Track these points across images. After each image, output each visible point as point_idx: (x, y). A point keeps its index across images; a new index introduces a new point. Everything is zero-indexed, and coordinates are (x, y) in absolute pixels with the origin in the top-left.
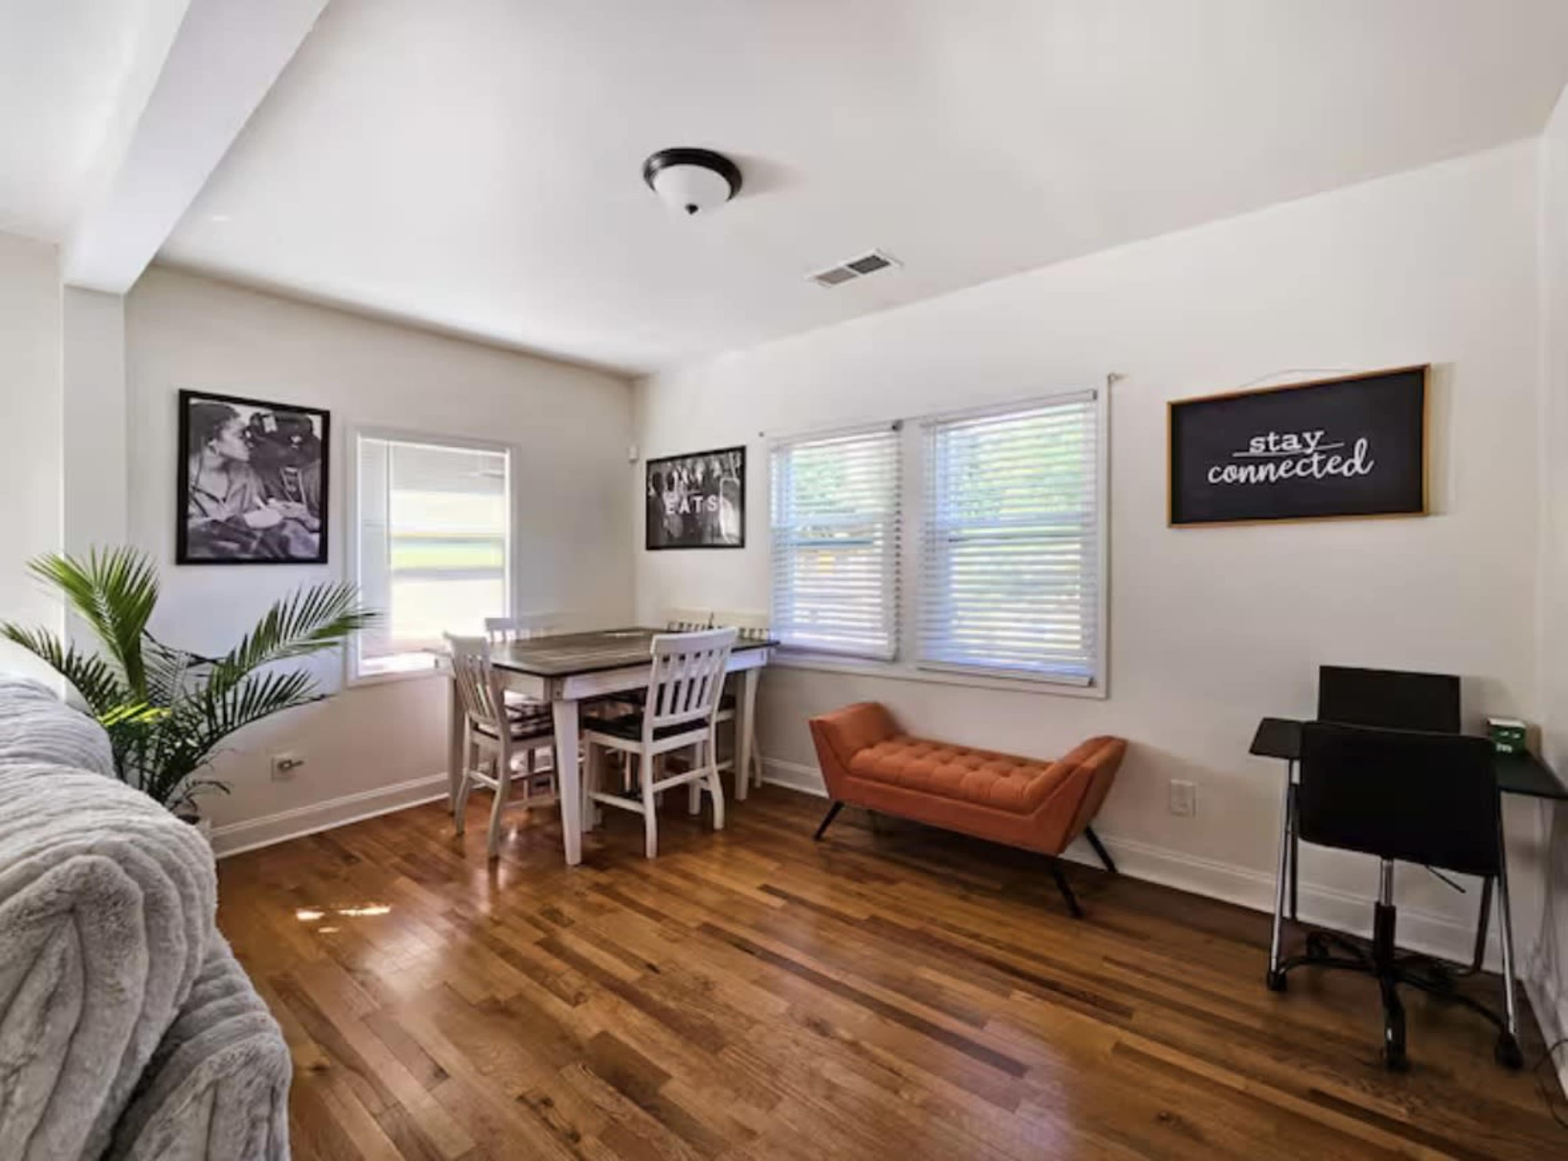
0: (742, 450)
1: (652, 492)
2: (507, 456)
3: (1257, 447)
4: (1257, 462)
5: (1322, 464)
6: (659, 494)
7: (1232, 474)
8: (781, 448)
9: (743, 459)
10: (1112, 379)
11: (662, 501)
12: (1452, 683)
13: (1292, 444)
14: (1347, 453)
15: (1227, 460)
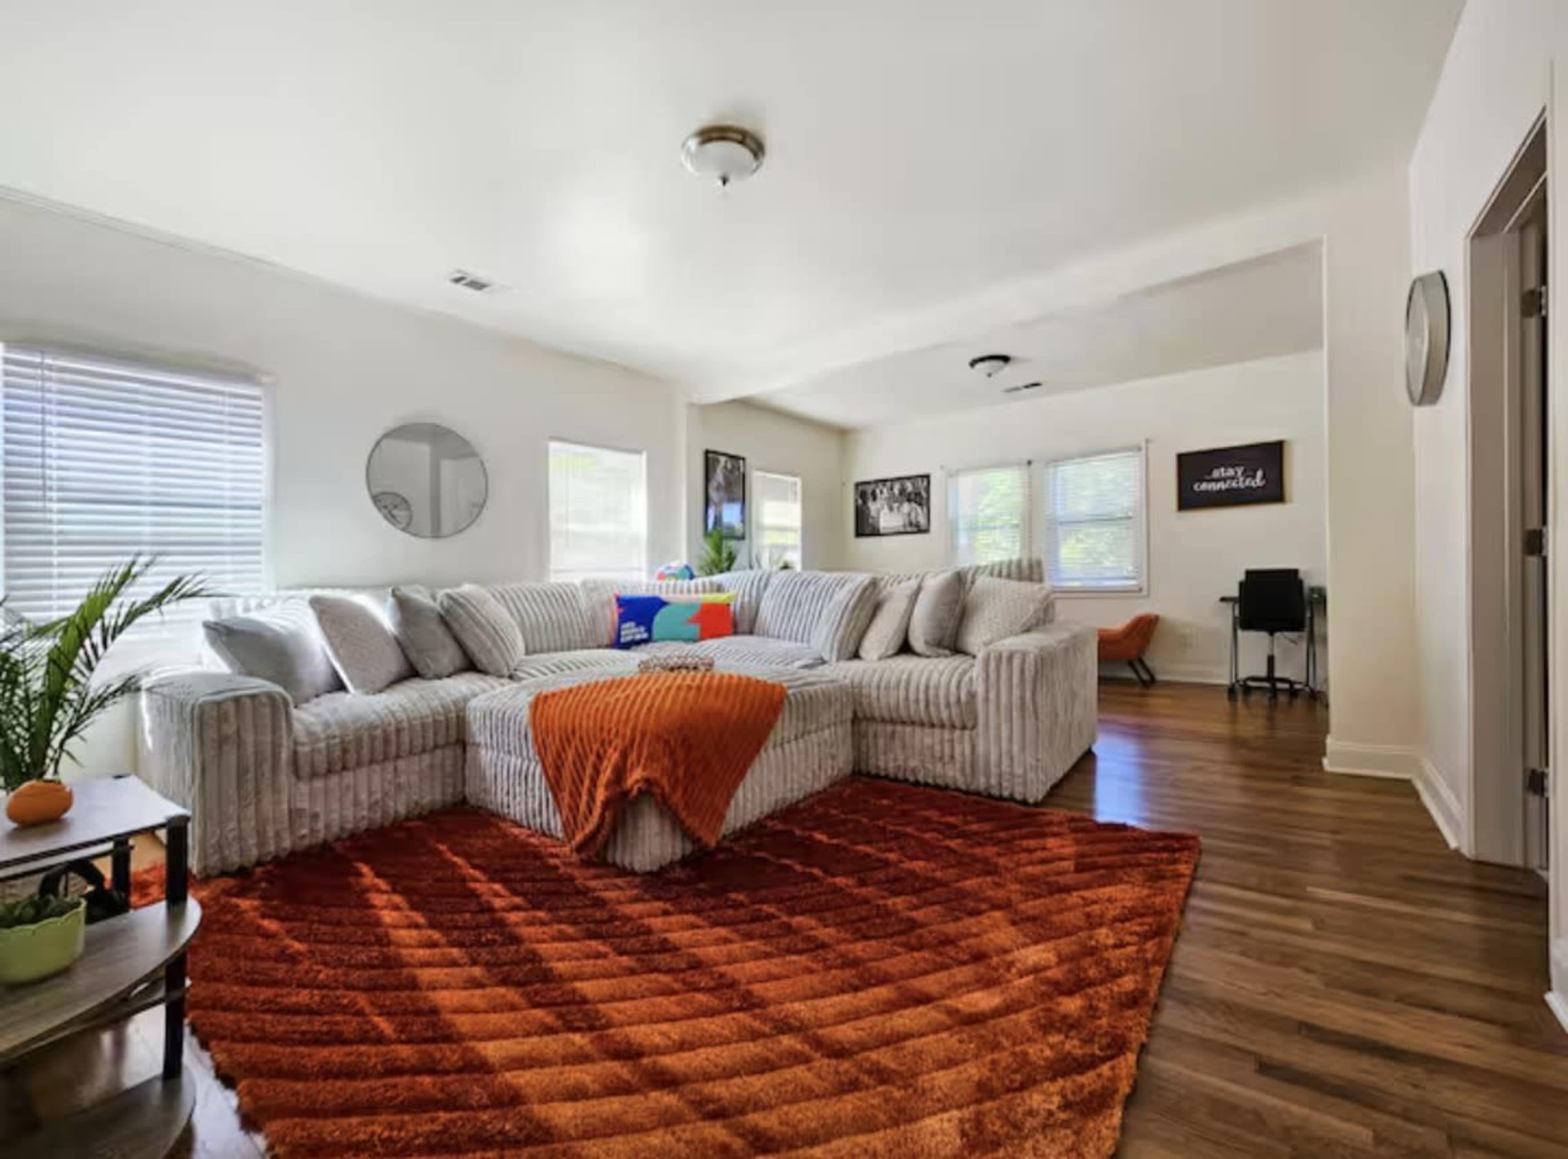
0: (927, 477)
1: (860, 502)
2: (798, 480)
3: (1216, 474)
4: (1217, 480)
5: (1244, 481)
6: (865, 502)
7: (1204, 486)
8: (953, 474)
9: (929, 483)
10: (1147, 441)
11: (868, 508)
12: (1295, 572)
13: (1231, 472)
14: (1254, 477)
15: (1201, 481)
